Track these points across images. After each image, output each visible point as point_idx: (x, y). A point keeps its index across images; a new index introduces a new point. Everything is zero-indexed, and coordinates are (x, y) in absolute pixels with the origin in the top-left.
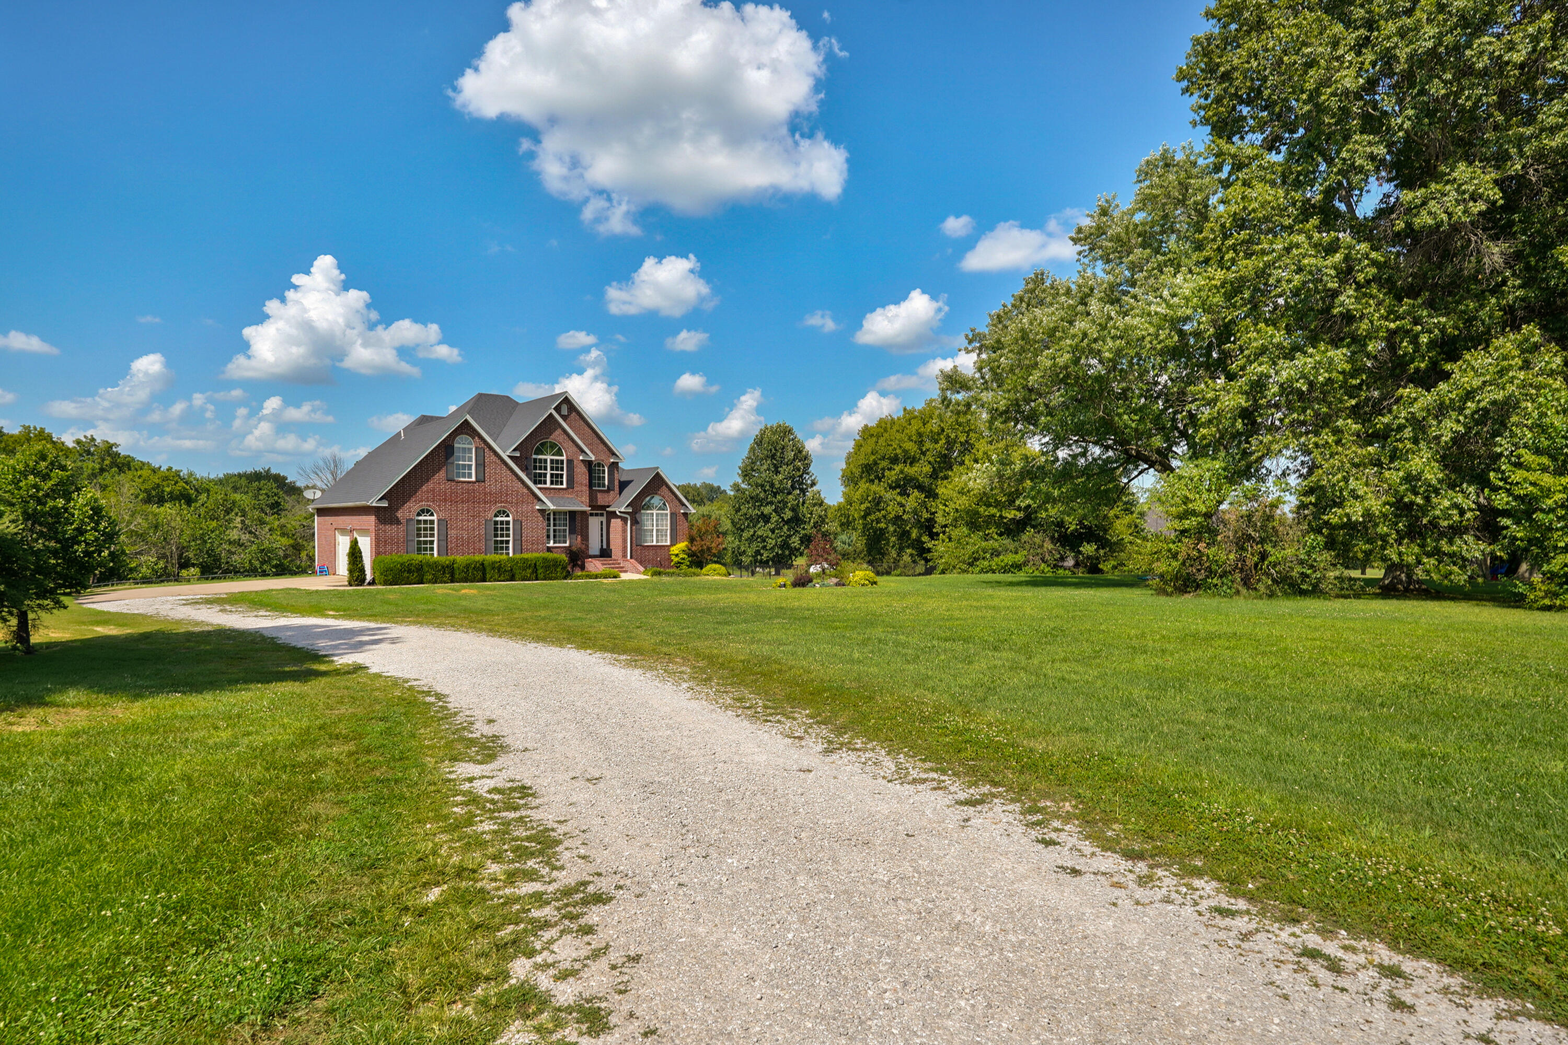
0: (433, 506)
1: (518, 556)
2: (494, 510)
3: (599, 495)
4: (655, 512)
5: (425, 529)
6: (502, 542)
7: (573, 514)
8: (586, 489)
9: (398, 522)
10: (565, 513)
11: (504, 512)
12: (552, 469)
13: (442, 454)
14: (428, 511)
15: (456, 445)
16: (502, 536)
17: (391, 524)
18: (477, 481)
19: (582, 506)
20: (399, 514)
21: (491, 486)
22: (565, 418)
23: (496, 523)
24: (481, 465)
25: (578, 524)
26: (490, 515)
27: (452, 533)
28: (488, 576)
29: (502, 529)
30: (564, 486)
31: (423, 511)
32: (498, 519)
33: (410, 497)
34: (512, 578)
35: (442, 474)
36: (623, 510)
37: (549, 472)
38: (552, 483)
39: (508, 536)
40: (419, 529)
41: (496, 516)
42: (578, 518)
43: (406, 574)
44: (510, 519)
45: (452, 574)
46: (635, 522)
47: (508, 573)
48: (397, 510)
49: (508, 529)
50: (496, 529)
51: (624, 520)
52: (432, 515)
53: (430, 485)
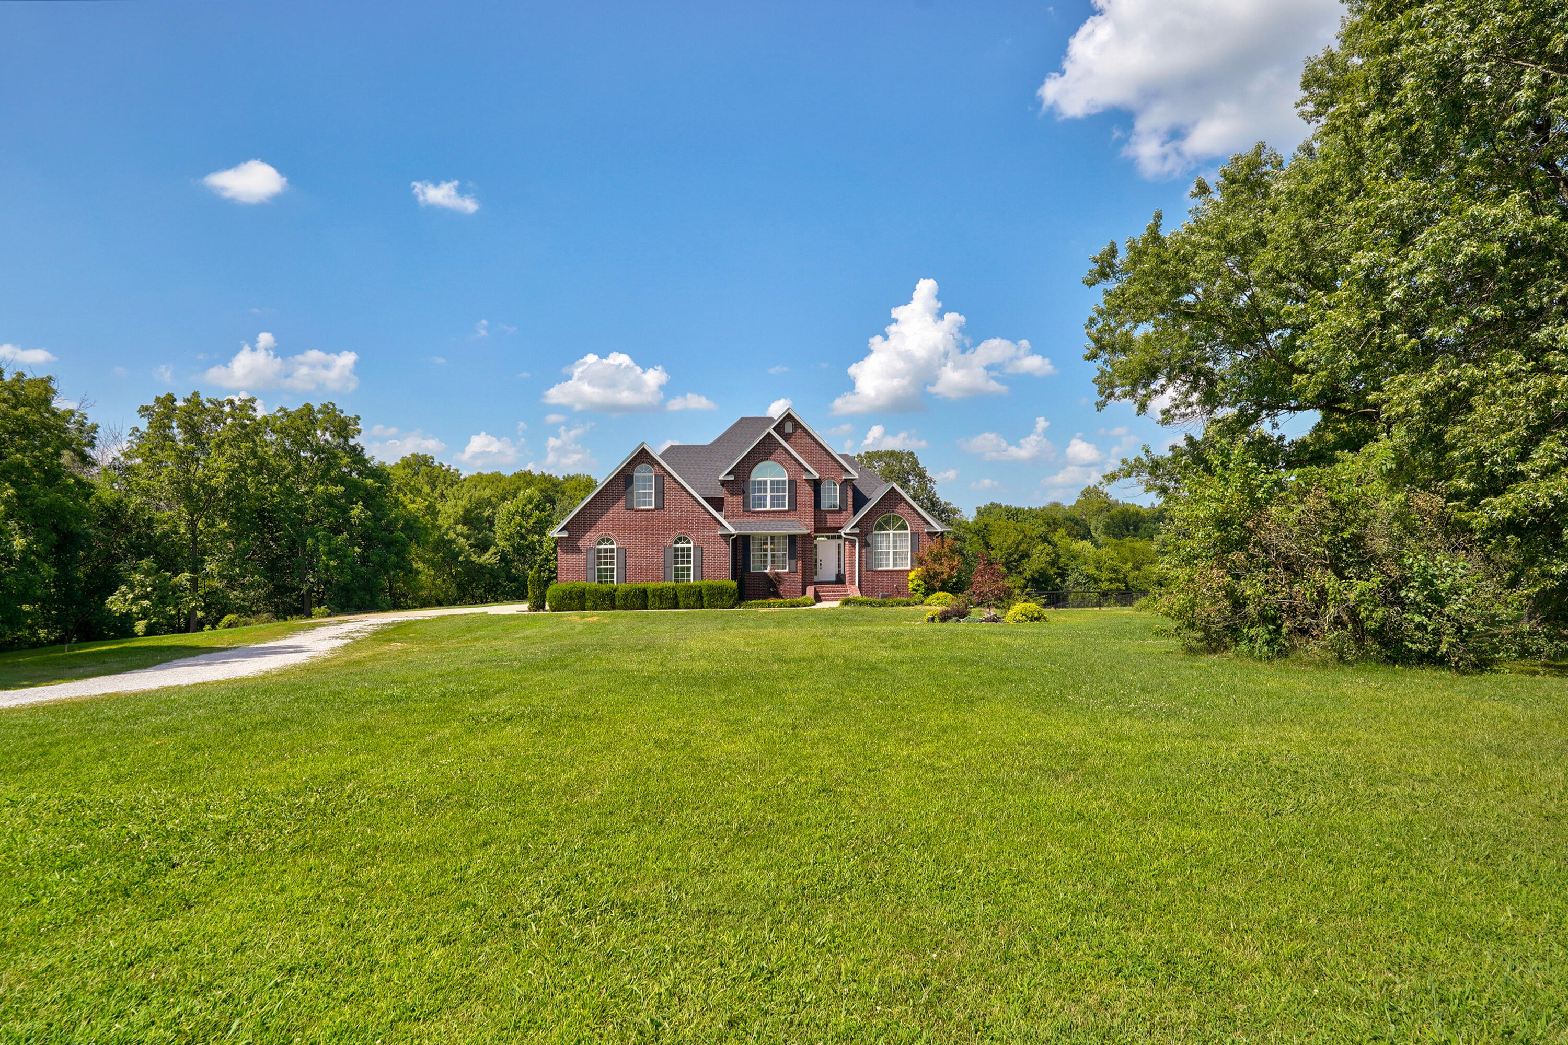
0: (613, 536)
1: (698, 583)
2: (674, 536)
3: (829, 517)
4: (891, 532)
5: (606, 557)
6: (682, 569)
7: (792, 538)
8: (810, 511)
9: (579, 551)
10: (784, 536)
11: (685, 539)
12: (772, 491)
13: (622, 484)
14: (608, 540)
15: (635, 475)
16: (682, 562)
17: (573, 553)
18: (656, 509)
19: (803, 528)
20: (581, 544)
21: (670, 512)
22: (786, 437)
23: (676, 550)
24: (661, 493)
25: (799, 549)
26: (669, 541)
27: (631, 561)
28: (650, 603)
29: (682, 556)
30: (787, 508)
31: (603, 540)
32: (678, 546)
33: (591, 526)
34: (676, 606)
35: (622, 503)
36: (848, 531)
37: (769, 494)
38: (772, 505)
39: (689, 562)
40: (600, 558)
41: (676, 542)
42: (799, 542)
43: (567, 601)
44: (691, 545)
45: (613, 600)
46: (865, 544)
47: (672, 600)
48: (579, 540)
49: (689, 556)
50: (676, 556)
51: (852, 542)
52: (612, 544)
53: (610, 514)
